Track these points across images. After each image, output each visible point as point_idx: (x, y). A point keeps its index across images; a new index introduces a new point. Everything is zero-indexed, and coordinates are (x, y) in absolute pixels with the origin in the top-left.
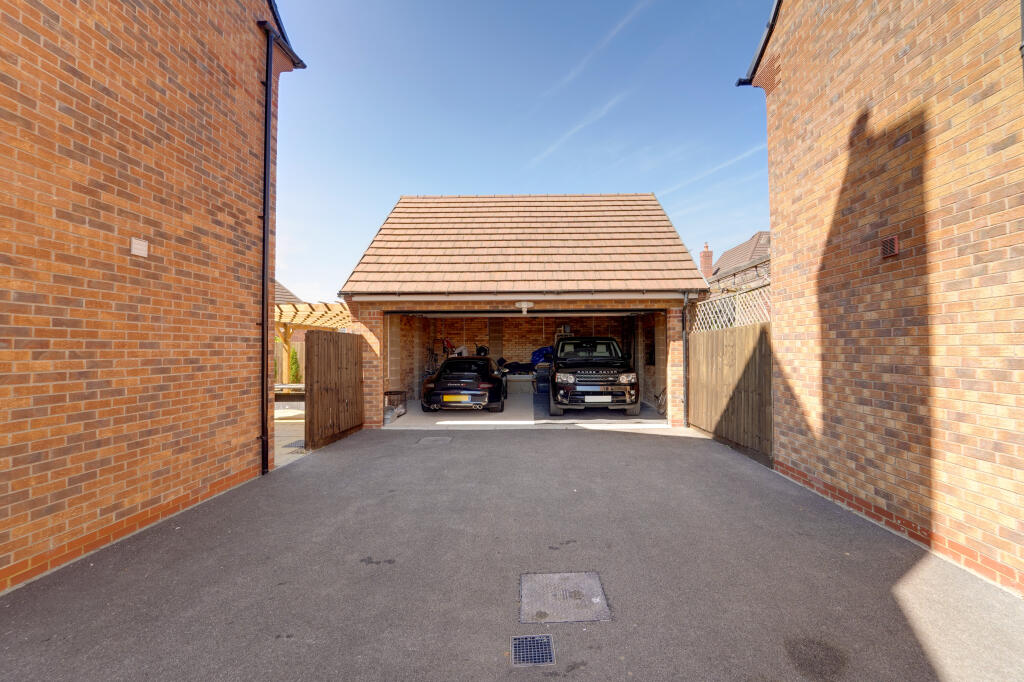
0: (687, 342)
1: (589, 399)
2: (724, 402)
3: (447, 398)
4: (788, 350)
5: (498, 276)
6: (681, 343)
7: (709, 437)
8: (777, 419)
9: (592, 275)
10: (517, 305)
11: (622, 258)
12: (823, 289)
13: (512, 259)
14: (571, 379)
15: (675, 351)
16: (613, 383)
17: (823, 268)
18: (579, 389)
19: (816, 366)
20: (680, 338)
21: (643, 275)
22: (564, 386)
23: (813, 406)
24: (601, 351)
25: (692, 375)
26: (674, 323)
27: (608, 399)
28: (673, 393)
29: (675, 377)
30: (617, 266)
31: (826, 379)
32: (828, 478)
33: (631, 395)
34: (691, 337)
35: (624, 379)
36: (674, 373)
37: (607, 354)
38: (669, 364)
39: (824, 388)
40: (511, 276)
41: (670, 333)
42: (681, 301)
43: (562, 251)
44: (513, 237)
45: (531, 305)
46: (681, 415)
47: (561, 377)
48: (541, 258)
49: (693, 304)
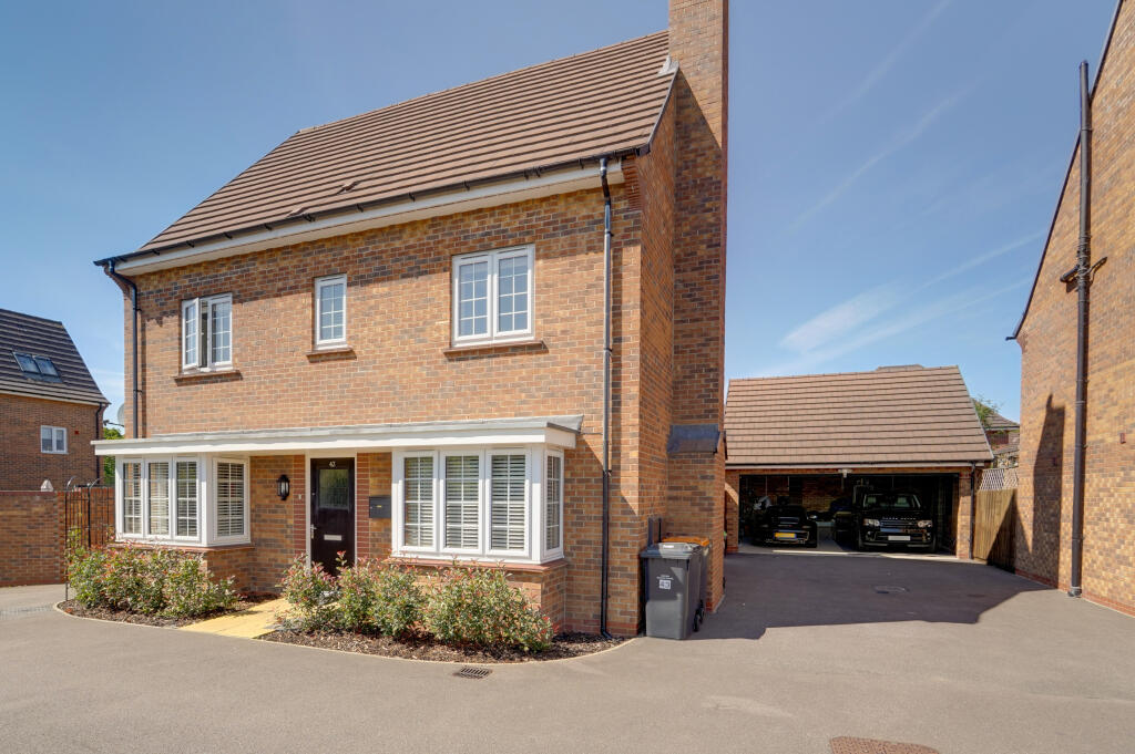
0: (974, 498)
1: (891, 538)
2: (994, 537)
3: (778, 535)
4: (1023, 505)
5: (825, 451)
6: (969, 498)
7: (985, 563)
8: (1018, 544)
9: (897, 449)
10: (840, 471)
11: (923, 434)
12: (1036, 474)
13: (833, 436)
14: (877, 523)
15: (964, 503)
16: (911, 527)
17: (1036, 463)
18: (883, 530)
19: (1032, 513)
20: (970, 494)
21: (939, 448)
22: (872, 528)
23: (1029, 533)
24: (902, 502)
25: (977, 521)
26: (965, 484)
27: (908, 538)
28: (961, 534)
29: (964, 523)
30: (919, 441)
31: (1035, 521)
32: (1034, 571)
33: (927, 537)
34: (977, 494)
35: (921, 524)
36: (962, 520)
37: (907, 505)
38: (959, 513)
39: (1034, 525)
40: (834, 450)
41: (961, 490)
42: (970, 468)
43: (873, 428)
44: (832, 417)
45: (850, 472)
46: (967, 551)
47: (869, 522)
48: (857, 436)
49: (980, 470)
